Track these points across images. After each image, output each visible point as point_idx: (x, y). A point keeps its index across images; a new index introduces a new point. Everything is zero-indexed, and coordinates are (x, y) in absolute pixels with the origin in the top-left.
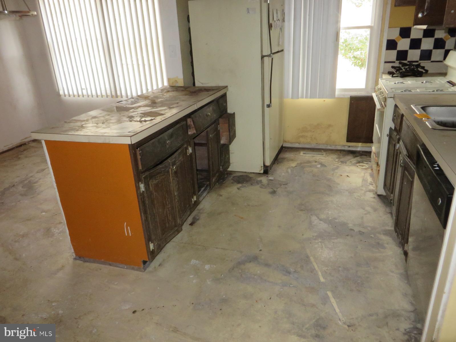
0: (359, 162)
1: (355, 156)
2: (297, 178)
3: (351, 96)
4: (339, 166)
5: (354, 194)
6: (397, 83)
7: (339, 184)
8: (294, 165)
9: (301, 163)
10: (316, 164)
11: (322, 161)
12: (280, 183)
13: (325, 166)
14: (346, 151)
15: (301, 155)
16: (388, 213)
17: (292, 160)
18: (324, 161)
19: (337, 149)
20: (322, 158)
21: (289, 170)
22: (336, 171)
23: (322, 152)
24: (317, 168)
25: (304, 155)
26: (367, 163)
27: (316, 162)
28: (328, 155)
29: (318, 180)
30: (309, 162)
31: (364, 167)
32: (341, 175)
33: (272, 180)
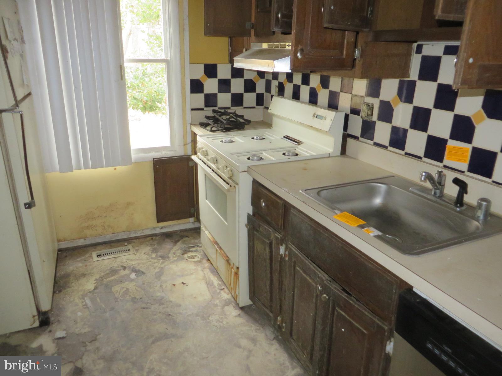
0: (185, 252)
1: (174, 241)
2: (107, 315)
3: (154, 159)
4: (162, 266)
5: (210, 318)
6: (224, 141)
7: (180, 306)
8: (90, 286)
9: (102, 278)
10: (127, 272)
11: (133, 263)
12: (81, 340)
13: (142, 272)
14: (159, 235)
15: (94, 260)
16: (273, 340)
17: (84, 275)
18: (136, 262)
19: (145, 234)
20: (131, 257)
21: (88, 302)
22: (163, 278)
23: (126, 245)
24: (132, 280)
25: (100, 258)
26: (196, 251)
27: (125, 268)
28: (137, 248)
29: (144, 308)
30: (114, 271)
31: (196, 259)
32: (174, 285)
33: (63, 338)
